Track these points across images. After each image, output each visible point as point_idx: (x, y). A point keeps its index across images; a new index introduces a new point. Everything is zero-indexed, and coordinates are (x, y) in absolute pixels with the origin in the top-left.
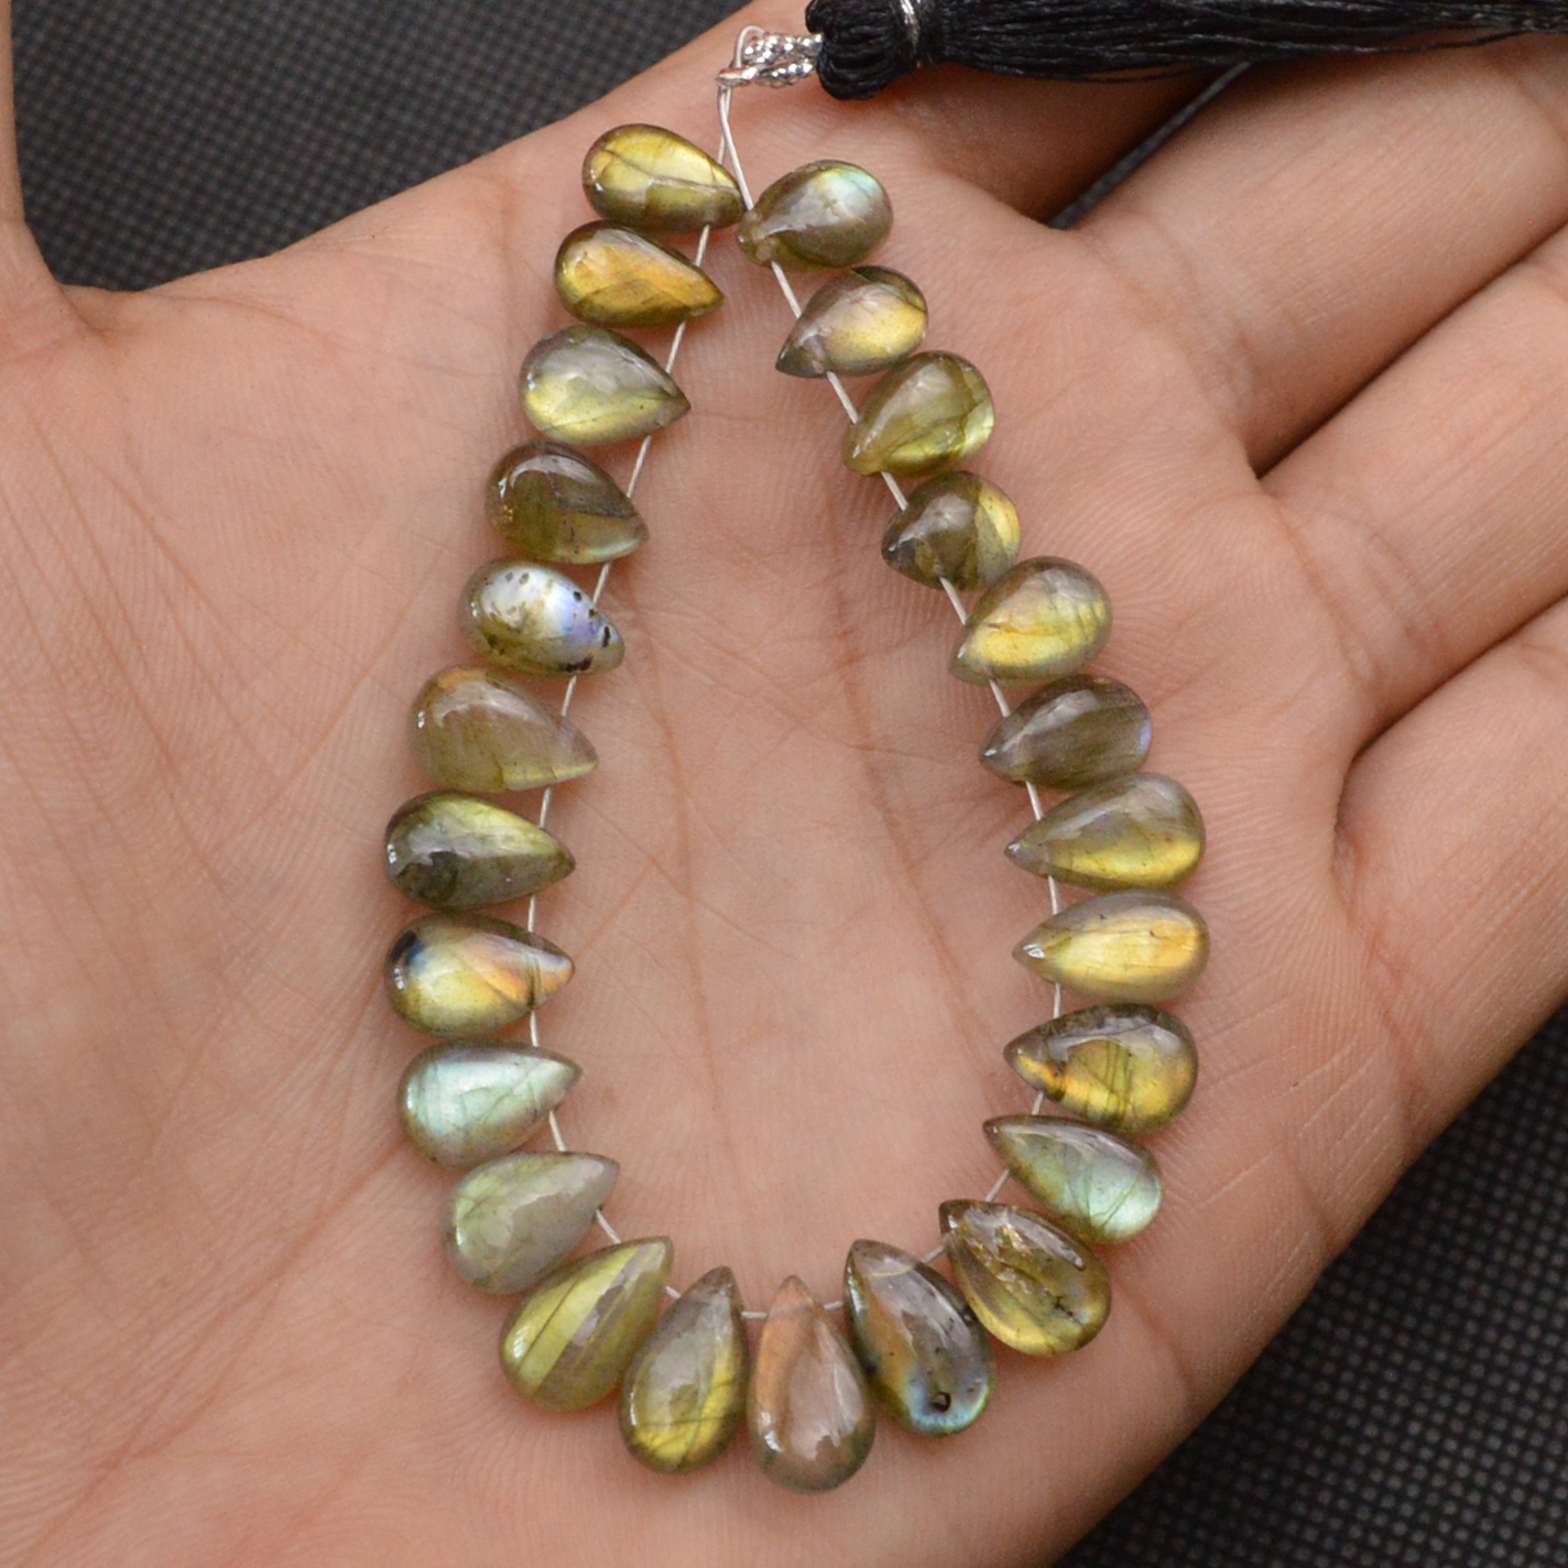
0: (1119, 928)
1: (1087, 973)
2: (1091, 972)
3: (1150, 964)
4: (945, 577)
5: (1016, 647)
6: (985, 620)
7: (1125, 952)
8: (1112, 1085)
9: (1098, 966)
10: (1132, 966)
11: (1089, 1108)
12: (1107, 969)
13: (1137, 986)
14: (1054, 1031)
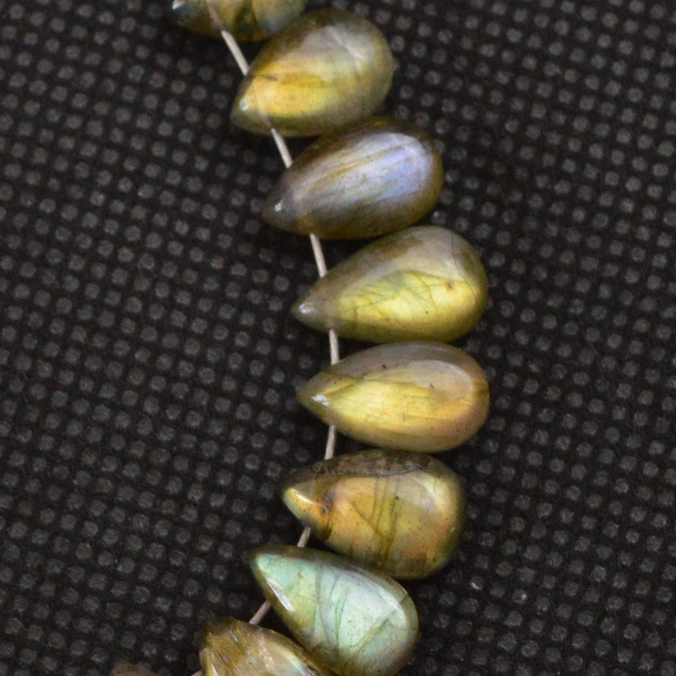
0: (399, 379)
1: (366, 421)
2: (371, 420)
3: (427, 416)
4: (227, 30)
5: (293, 98)
6: (264, 72)
7: (405, 403)
8: (377, 527)
9: (377, 415)
10: (410, 417)
11: (354, 548)
12: (385, 418)
13: (414, 437)
14: (326, 469)
